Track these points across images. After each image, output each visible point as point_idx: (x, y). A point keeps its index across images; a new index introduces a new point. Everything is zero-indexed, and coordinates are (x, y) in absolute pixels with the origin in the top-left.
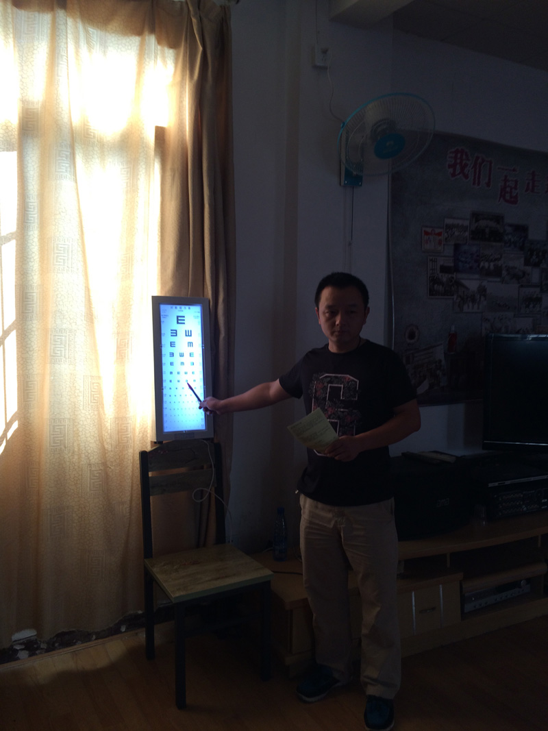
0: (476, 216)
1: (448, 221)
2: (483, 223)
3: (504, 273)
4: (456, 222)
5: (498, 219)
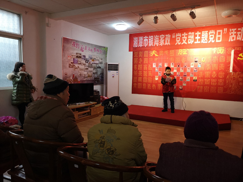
0: (77, 54)
1: (72, 54)
2: (78, 55)
3: (82, 64)
4: (74, 54)
5: (80, 54)
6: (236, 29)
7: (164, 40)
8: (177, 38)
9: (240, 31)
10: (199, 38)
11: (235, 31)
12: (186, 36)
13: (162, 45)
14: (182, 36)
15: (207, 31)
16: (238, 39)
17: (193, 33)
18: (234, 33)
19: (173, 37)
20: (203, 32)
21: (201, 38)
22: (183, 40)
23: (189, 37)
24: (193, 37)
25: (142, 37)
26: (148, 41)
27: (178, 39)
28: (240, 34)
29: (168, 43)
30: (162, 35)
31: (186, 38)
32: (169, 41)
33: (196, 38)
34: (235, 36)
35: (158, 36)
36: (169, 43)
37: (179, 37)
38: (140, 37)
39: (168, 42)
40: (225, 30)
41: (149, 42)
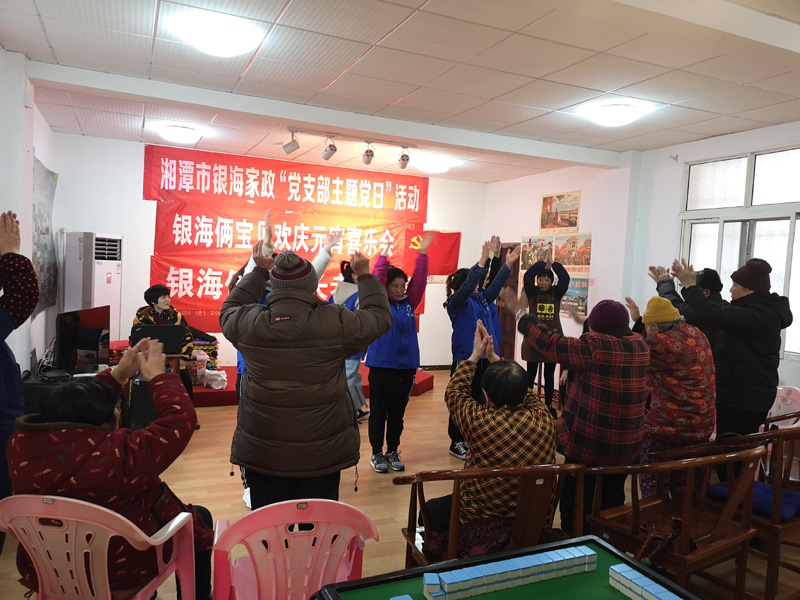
6: (405, 187)
7: (257, 183)
8: (292, 184)
9: (412, 192)
10: (341, 192)
11: (405, 190)
12: (312, 183)
13: (252, 196)
14: (303, 182)
15: (356, 181)
16: (410, 207)
17: (328, 179)
18: (403, 193)
19: (283, 179)
20: (348, 180)
21: (344, 193)
22: (306, 191)
23: (319, 187)
24: (327, 188)
25: (193, 163)
26: (212, 178)
27: (294, 188)
28: (413, 198)
29: (268, 193)
30: (253, 170)
31: (312, 187)
32: (271, 188)
33: (334, 191)
34: (404, 200)
35: (242, 170)
36: (271, 193)
37: (297, 182)
38: (184, 162)
39: (268, 190)
40: (389, 184)
41: (215, 181)
